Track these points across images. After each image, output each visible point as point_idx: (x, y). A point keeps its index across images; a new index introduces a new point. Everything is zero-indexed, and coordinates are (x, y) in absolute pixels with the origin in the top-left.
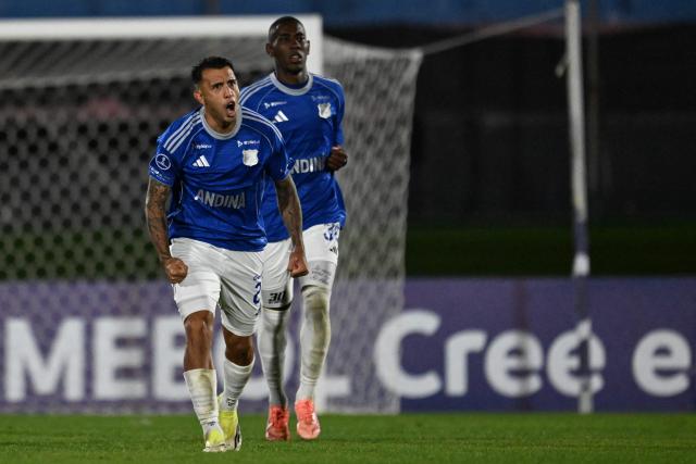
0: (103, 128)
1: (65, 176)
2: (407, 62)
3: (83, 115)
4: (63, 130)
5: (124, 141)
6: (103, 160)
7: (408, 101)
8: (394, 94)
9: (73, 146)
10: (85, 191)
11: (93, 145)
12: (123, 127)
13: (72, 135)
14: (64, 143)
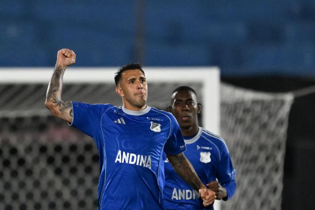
0: (58, 148)
1: (29, 183)
2: (283, 103)
3: (43, 139)
4: (29, 149)
5: (73, 157)
6: (58, 172)
7: (283, 131)
8: (273, 126)
9: (36, 161)
10: (44, 195)
11: (51, 161)
12: (73, 148)
13: (35, 152)
14: (29, 159)
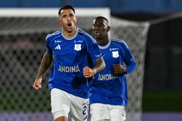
0: (23, 52)
1: (7, 71)
3: (15, 46)
4: (7, 53)
5: (31, 57)
6: (23, 64)
9: (11, 59)
10: (15, 77)
11: (19, 58)
12: (31, 52)
13: (10, 54)
14: (7, 58)
